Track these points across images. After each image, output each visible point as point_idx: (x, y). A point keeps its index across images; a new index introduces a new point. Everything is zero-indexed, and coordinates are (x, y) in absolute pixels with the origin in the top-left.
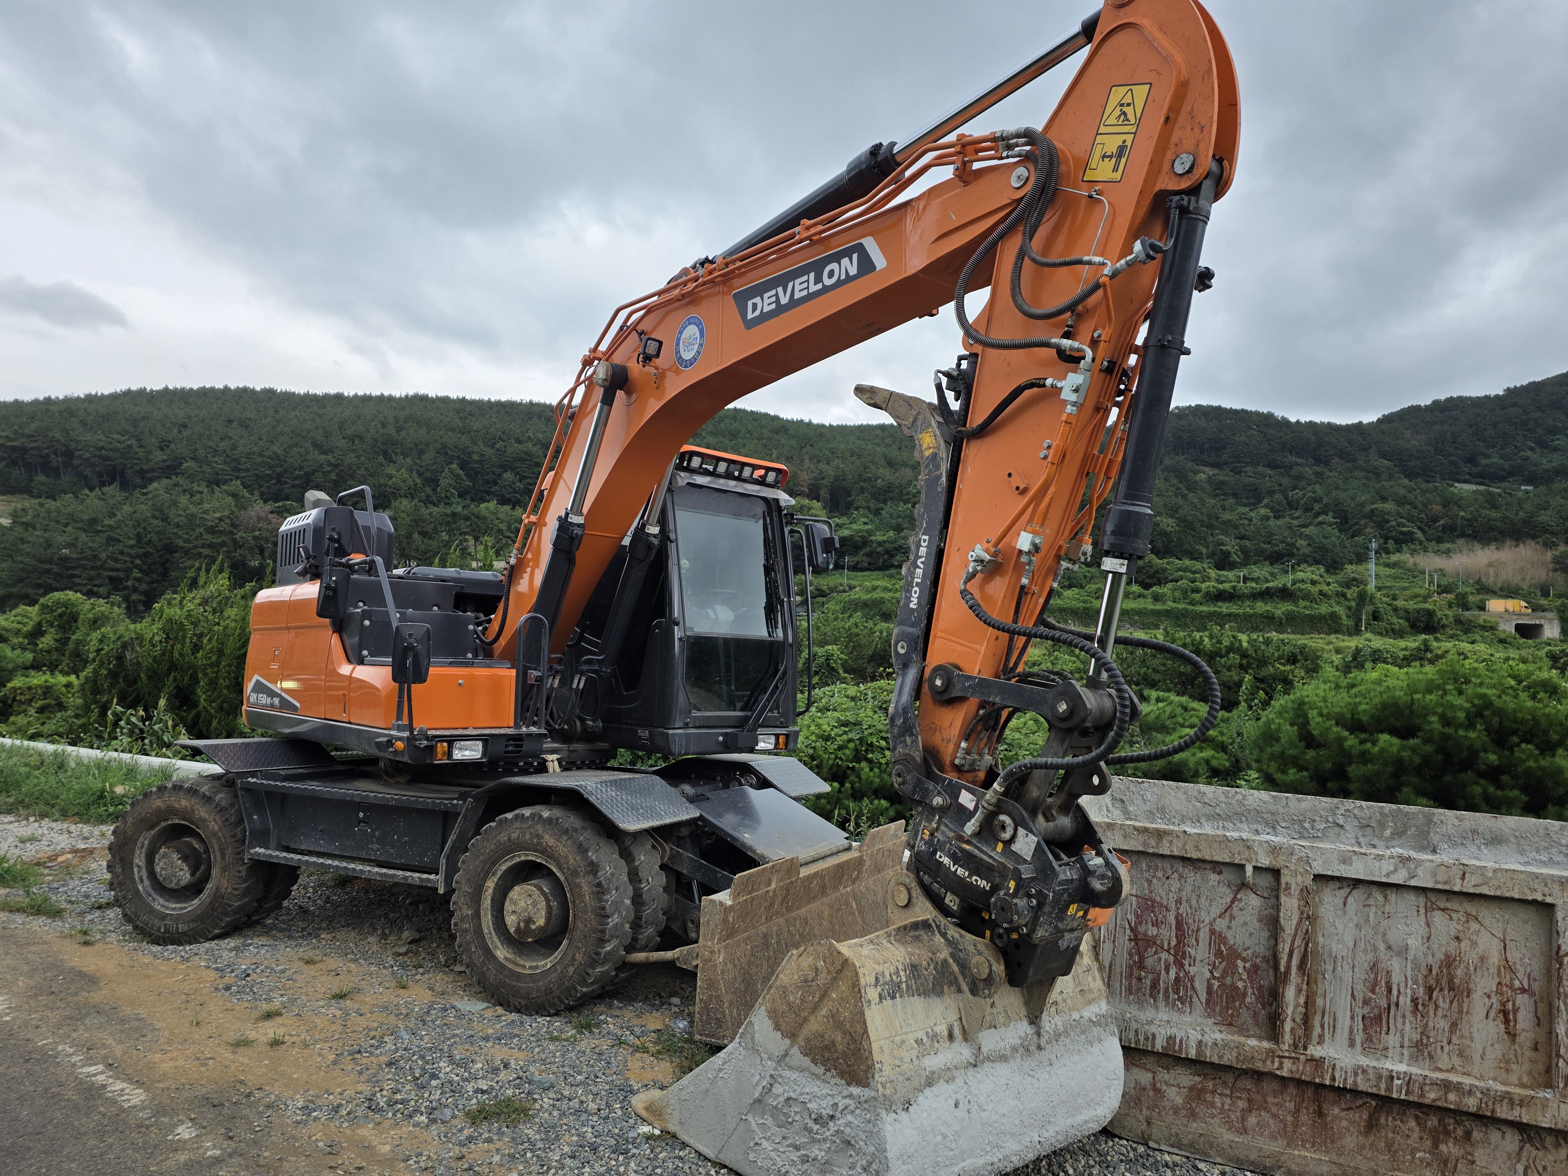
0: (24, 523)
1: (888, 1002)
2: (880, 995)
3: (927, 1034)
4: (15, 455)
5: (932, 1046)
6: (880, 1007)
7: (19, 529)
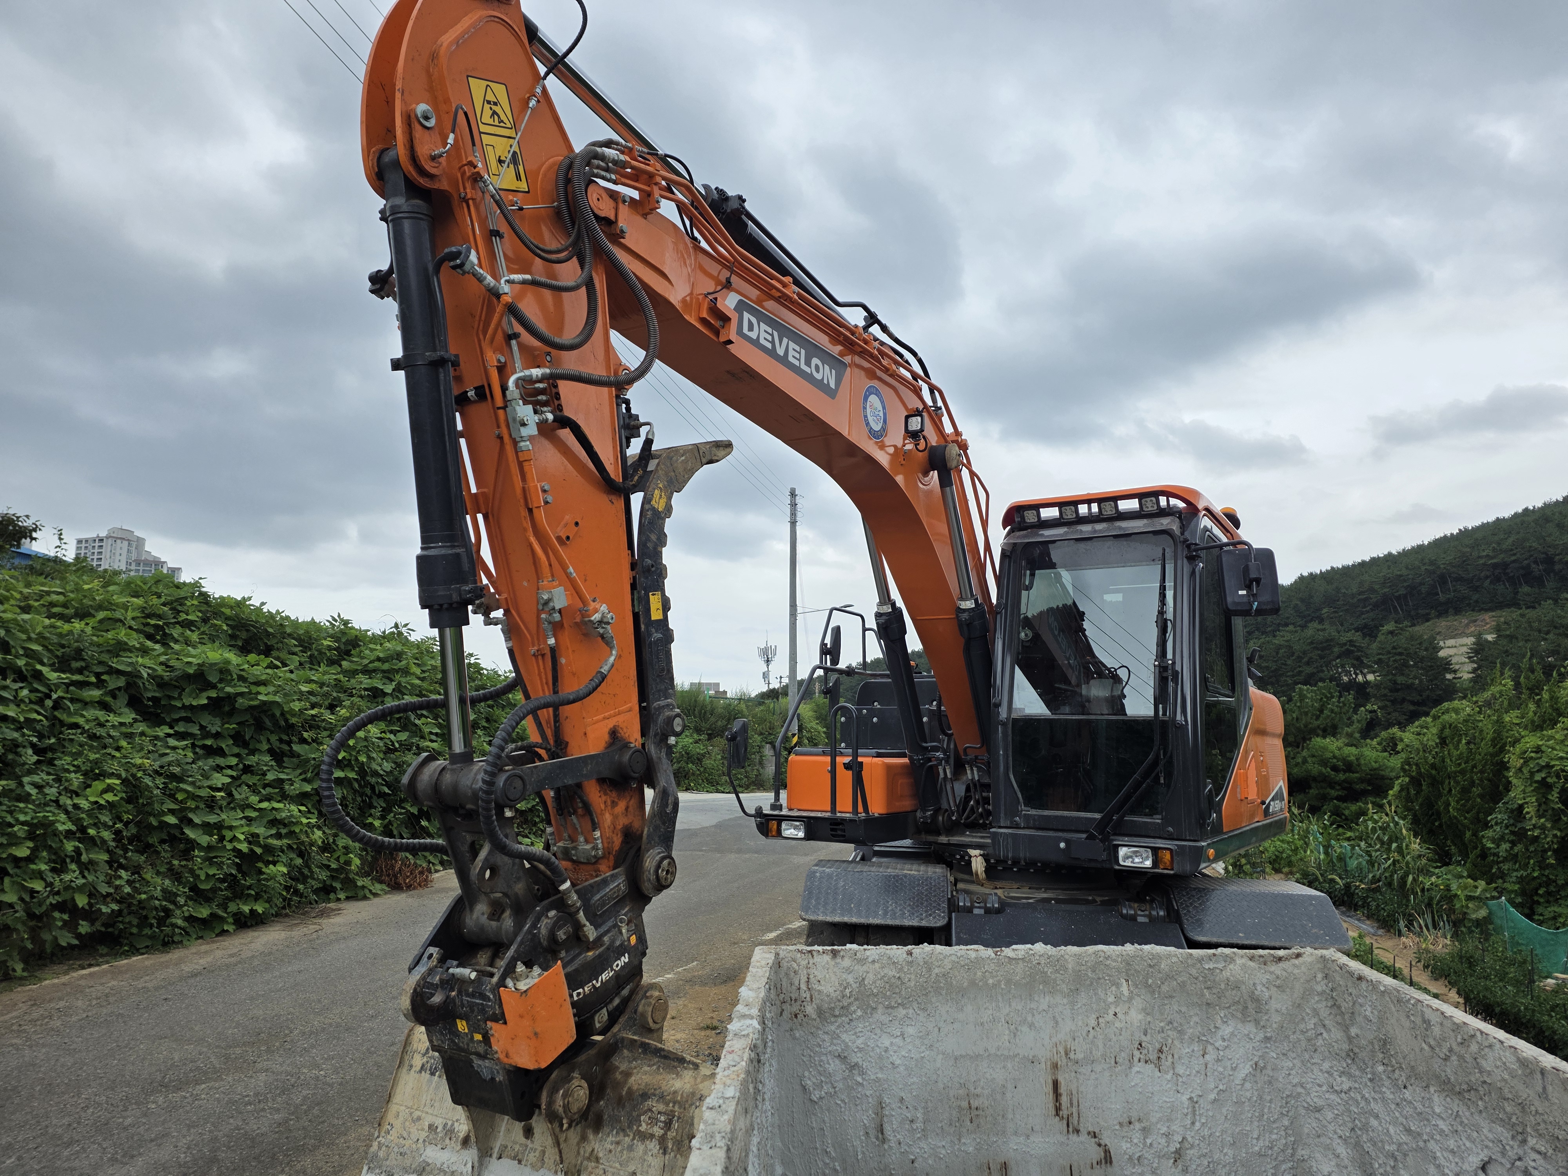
0: (1508, 636)
1: (426, 1076)
2: (423, 1065)
3: (445, 1125)
4: (1497, 572)
5: (443, 1140)
6: (417, 1075)
7: (1504, 642)
